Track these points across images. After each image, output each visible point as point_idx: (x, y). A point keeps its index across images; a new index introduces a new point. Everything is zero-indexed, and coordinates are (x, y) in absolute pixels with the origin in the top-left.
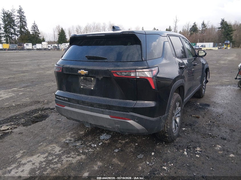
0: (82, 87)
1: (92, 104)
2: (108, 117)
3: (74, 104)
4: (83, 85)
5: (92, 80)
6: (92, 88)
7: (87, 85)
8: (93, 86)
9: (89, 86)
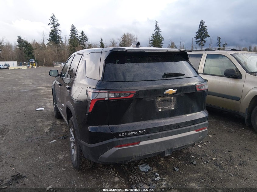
0: (160, 110)
1: (178, 125)
2: (194, 132)
3: (156, 134)
4: (160, 107)
5: (172, 99)
6: (173, 108)
7: (166, 107)
8: (173, 106)
9: (169, 107)
